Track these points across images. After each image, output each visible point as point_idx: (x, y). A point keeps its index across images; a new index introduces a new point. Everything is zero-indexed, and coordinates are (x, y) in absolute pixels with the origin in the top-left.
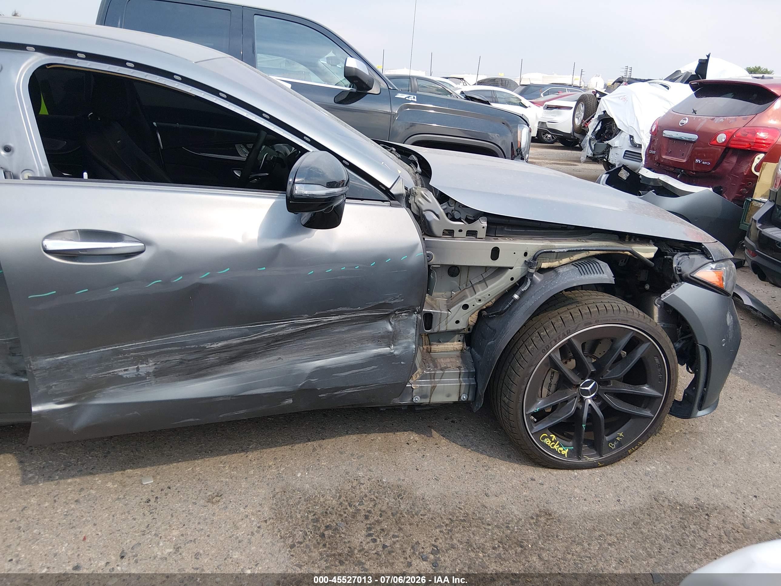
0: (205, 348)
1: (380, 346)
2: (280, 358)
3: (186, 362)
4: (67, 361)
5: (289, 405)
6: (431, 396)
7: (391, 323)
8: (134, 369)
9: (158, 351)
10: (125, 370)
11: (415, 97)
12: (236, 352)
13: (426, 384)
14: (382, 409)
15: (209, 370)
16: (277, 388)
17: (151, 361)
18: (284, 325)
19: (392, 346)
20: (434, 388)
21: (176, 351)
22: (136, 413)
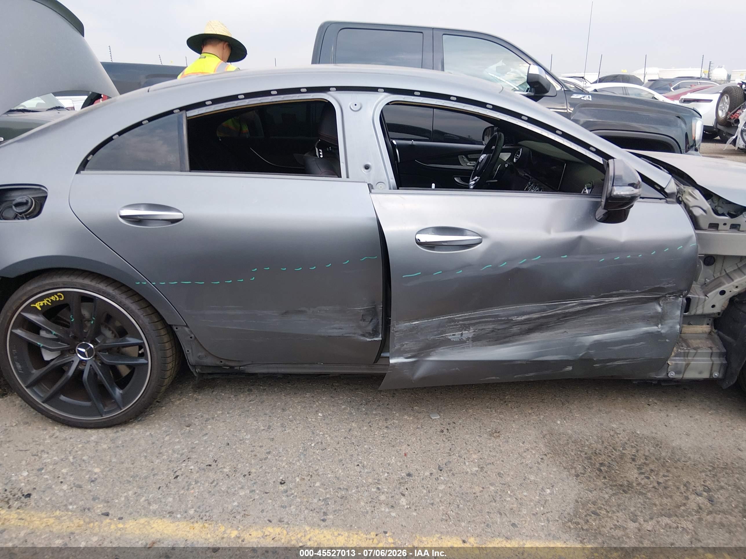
0: (512, 320)
1: (649, 325)
2: (565, 332)
3: (496, 331)
4: (417, 326)
5: (568, 372)
6: (684, 372)
7: (660, 305)
8: (459, 334)
9: (478, 321)
10: (453, 335)
11: (590, 96)
12: (533, 324)
13: (680, 362)
14: (634, 382)
15: (511, 339)
16: (562, 356)
17: (472, 329)
18: (574, 304)
19: (660, 326)
20: (688, 365)
21: (490, 321)
22: (457, 369)
